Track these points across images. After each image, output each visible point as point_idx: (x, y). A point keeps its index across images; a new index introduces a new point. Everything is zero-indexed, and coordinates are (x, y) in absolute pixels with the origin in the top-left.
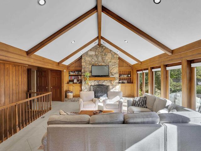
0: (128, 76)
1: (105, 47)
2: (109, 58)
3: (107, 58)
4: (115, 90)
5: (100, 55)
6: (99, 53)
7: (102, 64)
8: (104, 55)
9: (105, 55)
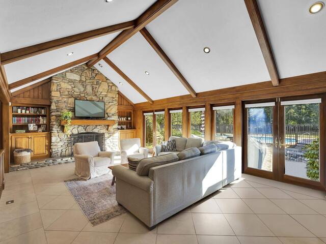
0: (127, 120)
1: (98, 71)
2: (103, 89)
3: (100, 90)
4: (113, 139)
5: (90, 82)
6: (87, 78)
7: (92, 98)
8: (97, 85)
9: (98, 83)
